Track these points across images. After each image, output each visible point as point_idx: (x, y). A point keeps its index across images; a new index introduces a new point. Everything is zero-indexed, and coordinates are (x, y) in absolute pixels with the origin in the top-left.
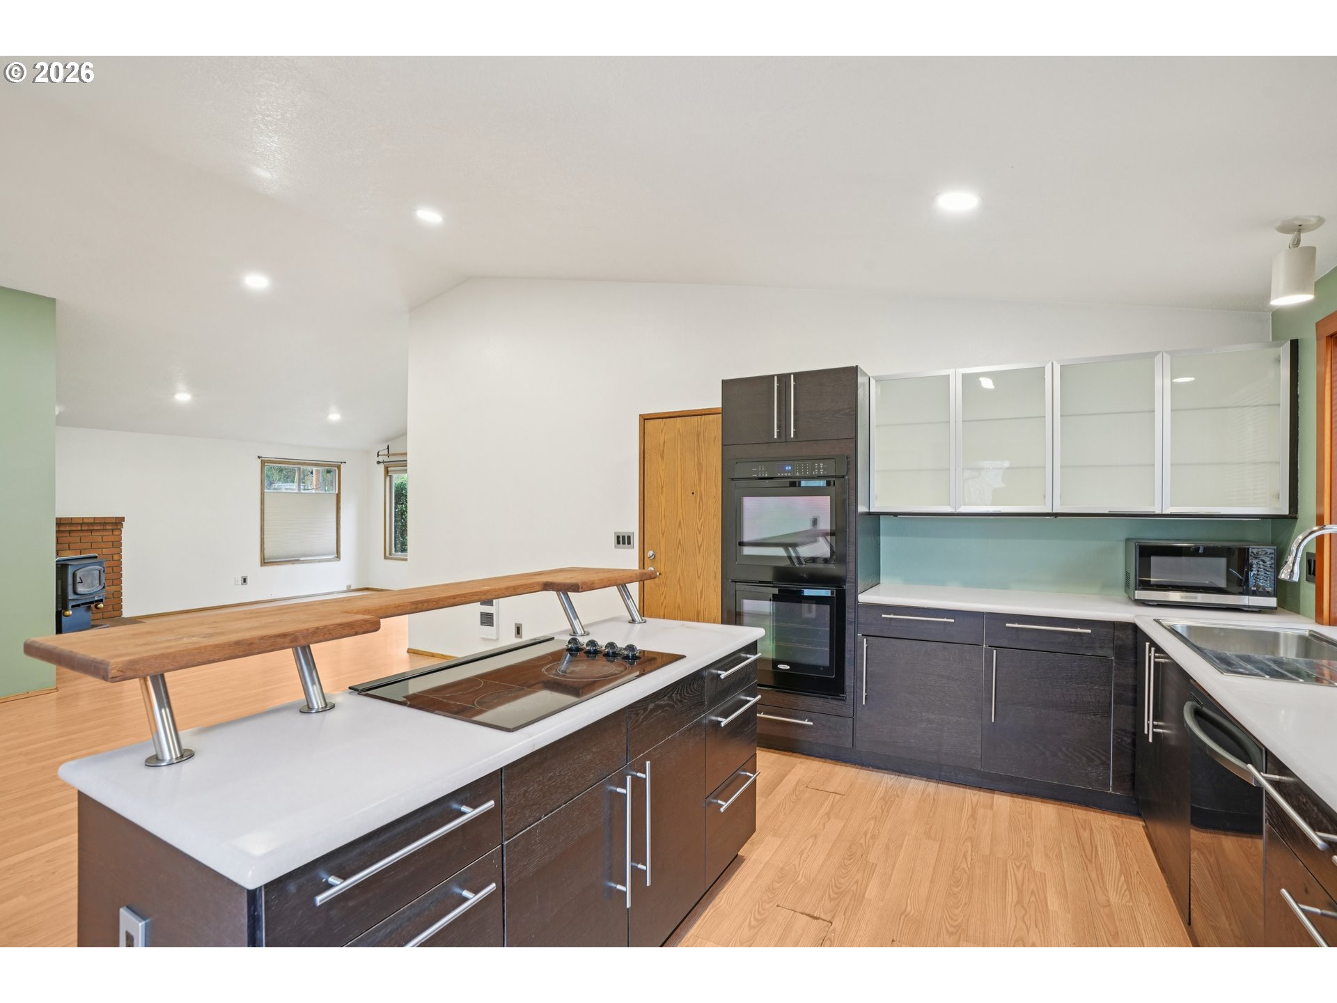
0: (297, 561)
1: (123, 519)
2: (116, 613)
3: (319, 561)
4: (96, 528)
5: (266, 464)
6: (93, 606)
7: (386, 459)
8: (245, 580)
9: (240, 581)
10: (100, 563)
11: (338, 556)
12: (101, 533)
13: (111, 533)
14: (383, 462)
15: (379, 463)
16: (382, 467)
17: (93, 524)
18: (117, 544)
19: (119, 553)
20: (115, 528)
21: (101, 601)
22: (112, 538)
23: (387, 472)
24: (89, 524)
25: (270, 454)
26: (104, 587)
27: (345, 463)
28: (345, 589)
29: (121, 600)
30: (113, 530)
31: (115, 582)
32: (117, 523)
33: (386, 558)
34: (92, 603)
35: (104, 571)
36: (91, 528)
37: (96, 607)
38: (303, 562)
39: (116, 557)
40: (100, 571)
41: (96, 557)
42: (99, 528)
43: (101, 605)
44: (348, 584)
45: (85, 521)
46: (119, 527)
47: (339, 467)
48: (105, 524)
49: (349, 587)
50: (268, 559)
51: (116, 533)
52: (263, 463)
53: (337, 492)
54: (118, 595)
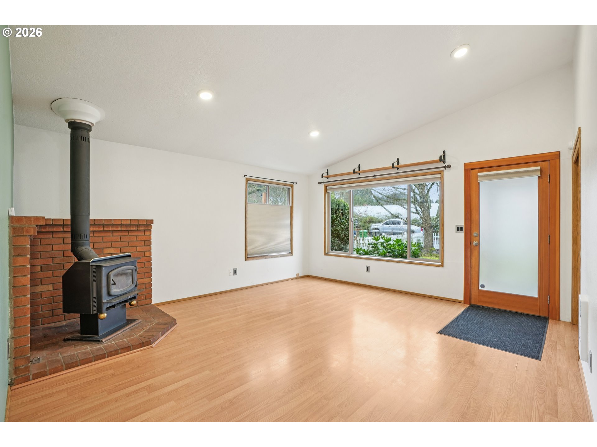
0: (266, 257)
1: (152, 221)
2: (147, 301)
3: (281, 256)
4: (132, 229)
5: (249, 182)
6: (127, 304)
7: (325, 180)
8: (235, 272)
9: (232, 272)
10: (133, 263)
11: (292, 253)
12: (136, 233)
13: (143, 233)
14: (323, 183)
15: (320, 183)
16: (322, 186)
17: (130, 225)
18: (148, 243)
19: (150, 251)
20: (146, 229)
21: (134, 298)
22: (144, 238)
23: (326, 190)
24: (127, 225)
25: (252, 174)
26: (136, 286)
27: (296, 183)
28: (295, 276)
29: (151, 291)
30: (145, 230)
31: (146, 275)
32: (147, 225)
33: (325, 254)
34: (126, 301)
35: (136, 270)
36: (128, 229)
37: (130, 304)
38: (271, 257)
39: (147, 254)
40: (132, 270)
41: (130, 256)
42: (134, 229)
43: (134, 302)
44: (298, 273)
45: (124, 222)
46: (149, 228)
47: (292, 186)
48: (139, 225)
49: (298, 274)
50: (250, 255)
51: (147, 233)
52: (247, 180)
53: (291, 205)
54: (148, 286)
